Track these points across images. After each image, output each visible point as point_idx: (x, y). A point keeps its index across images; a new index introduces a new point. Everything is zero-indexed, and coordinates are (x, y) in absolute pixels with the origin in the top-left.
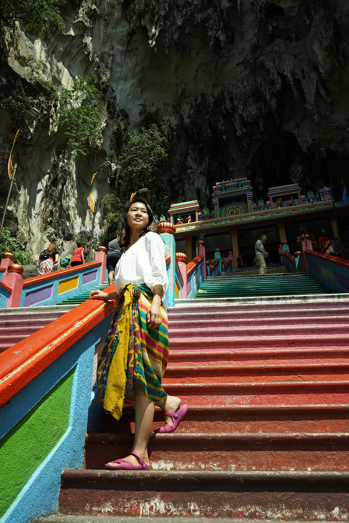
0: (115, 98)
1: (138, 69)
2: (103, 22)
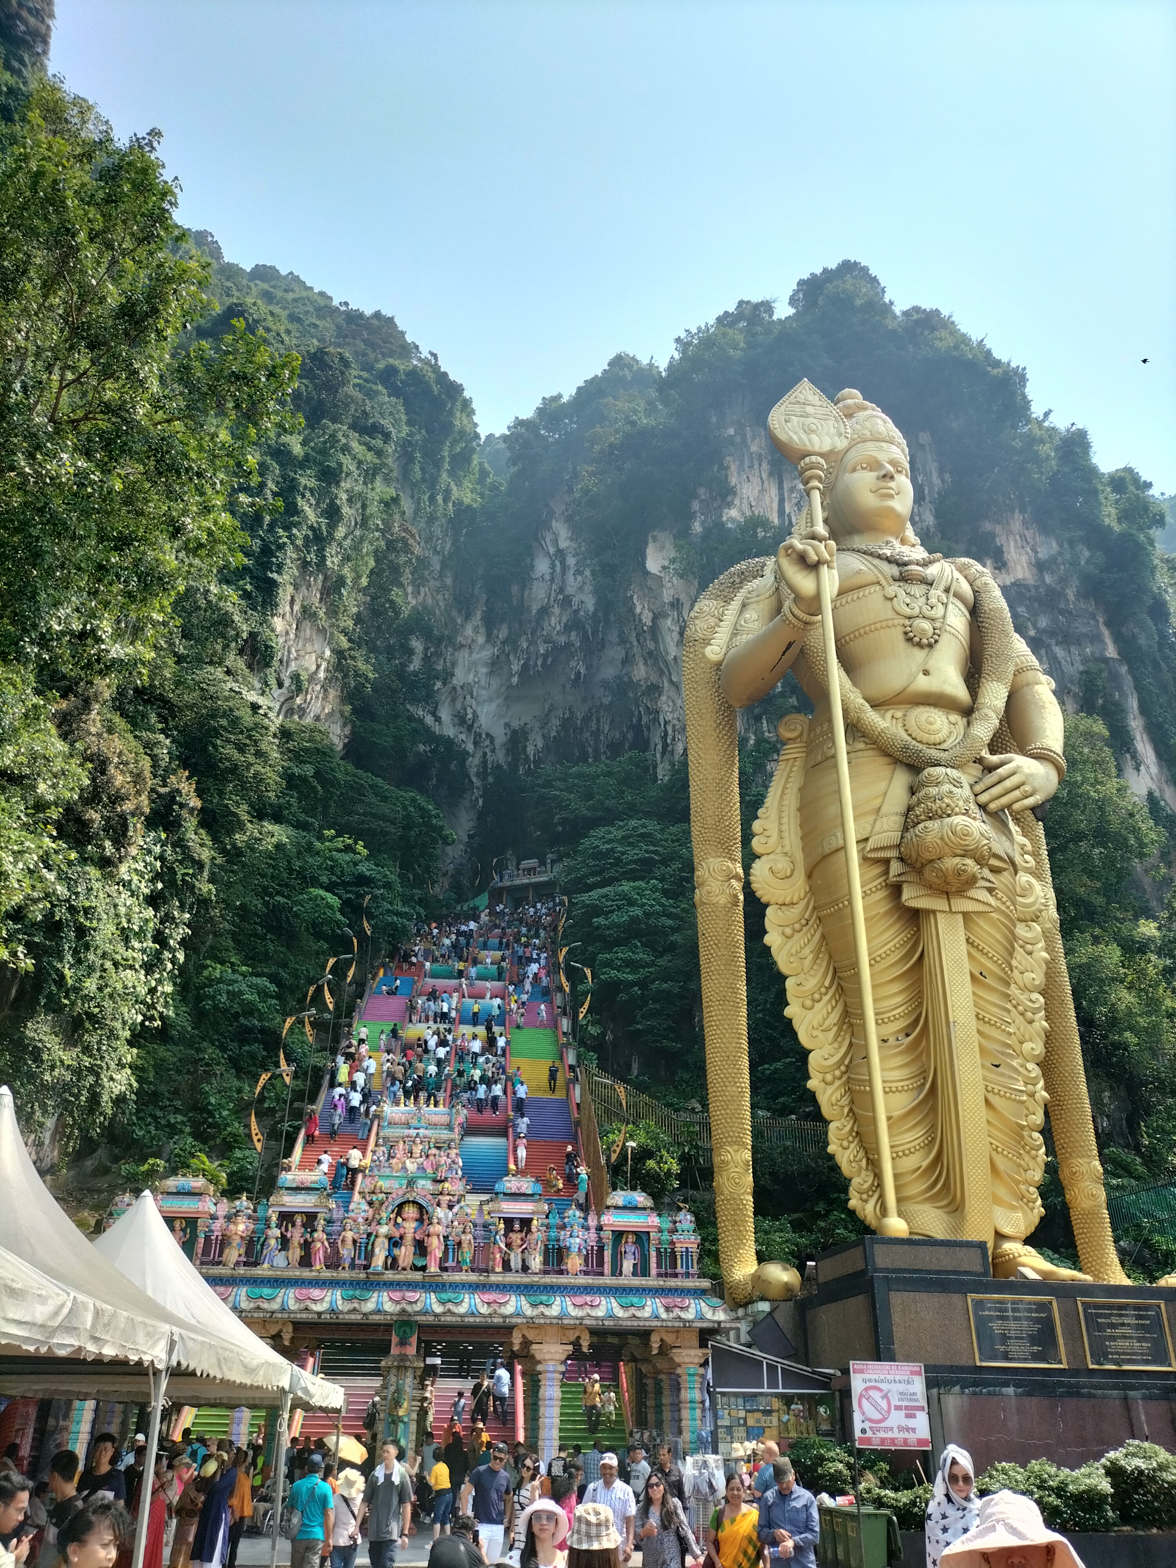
0: (480, 727)
1: (503, 690)
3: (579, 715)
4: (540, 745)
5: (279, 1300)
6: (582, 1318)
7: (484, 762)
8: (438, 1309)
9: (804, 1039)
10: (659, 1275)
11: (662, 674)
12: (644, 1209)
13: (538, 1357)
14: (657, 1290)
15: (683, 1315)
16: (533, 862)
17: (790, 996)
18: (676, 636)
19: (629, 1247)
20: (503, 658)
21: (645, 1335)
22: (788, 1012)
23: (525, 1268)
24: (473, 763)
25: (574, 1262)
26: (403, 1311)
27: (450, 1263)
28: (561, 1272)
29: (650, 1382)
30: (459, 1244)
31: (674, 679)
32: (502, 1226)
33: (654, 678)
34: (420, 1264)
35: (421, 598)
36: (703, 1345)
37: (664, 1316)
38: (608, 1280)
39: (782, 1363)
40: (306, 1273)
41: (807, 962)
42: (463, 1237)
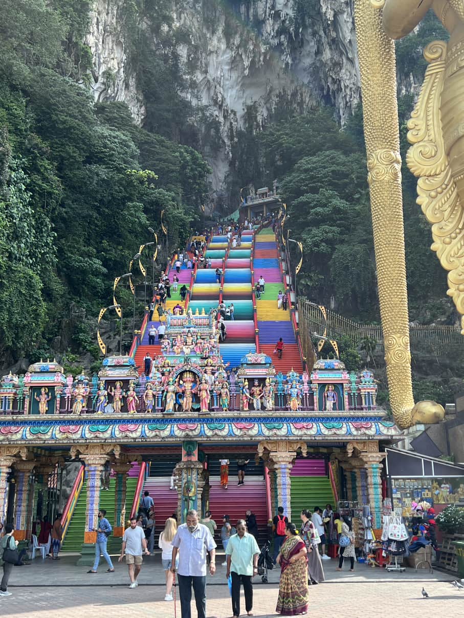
0: (227, 106)
1: (239, 80)
2: (215, 55)
3: (289, 93)
4: (265, 114)
5: (109, 432)
6: (301, 436)
7: (231, 129)
8: (209, 433)
9: (444, 263)
10: (351, 409)
11: (341, 53)
12: (339, 369)
13: (274, 460)
14: (349, 418)
15: (367, 432)
16: (264, 189)
17: (434, 238)
18: (350, 25)
19: (331, 394)
20: (238, 58)
21: (343, 446)
22: (433, 247)
23: (263, 408)
24: (224, 129)
25: (294, 403)
26: (187, 435)
27: (215, 407)
28: (287, 409)
29: (348, 474)
30: (220, 394)
31: (350, 56)
32: (247, 383)
33: (336, 58)
34: (196, 407)
35: (182, 21)
36: (381, 450)
37: (355, 433)
38: (317, 413)
39: (433, 460)
40: (125, 415)
41: (446, 213)
42: (222, 391)
